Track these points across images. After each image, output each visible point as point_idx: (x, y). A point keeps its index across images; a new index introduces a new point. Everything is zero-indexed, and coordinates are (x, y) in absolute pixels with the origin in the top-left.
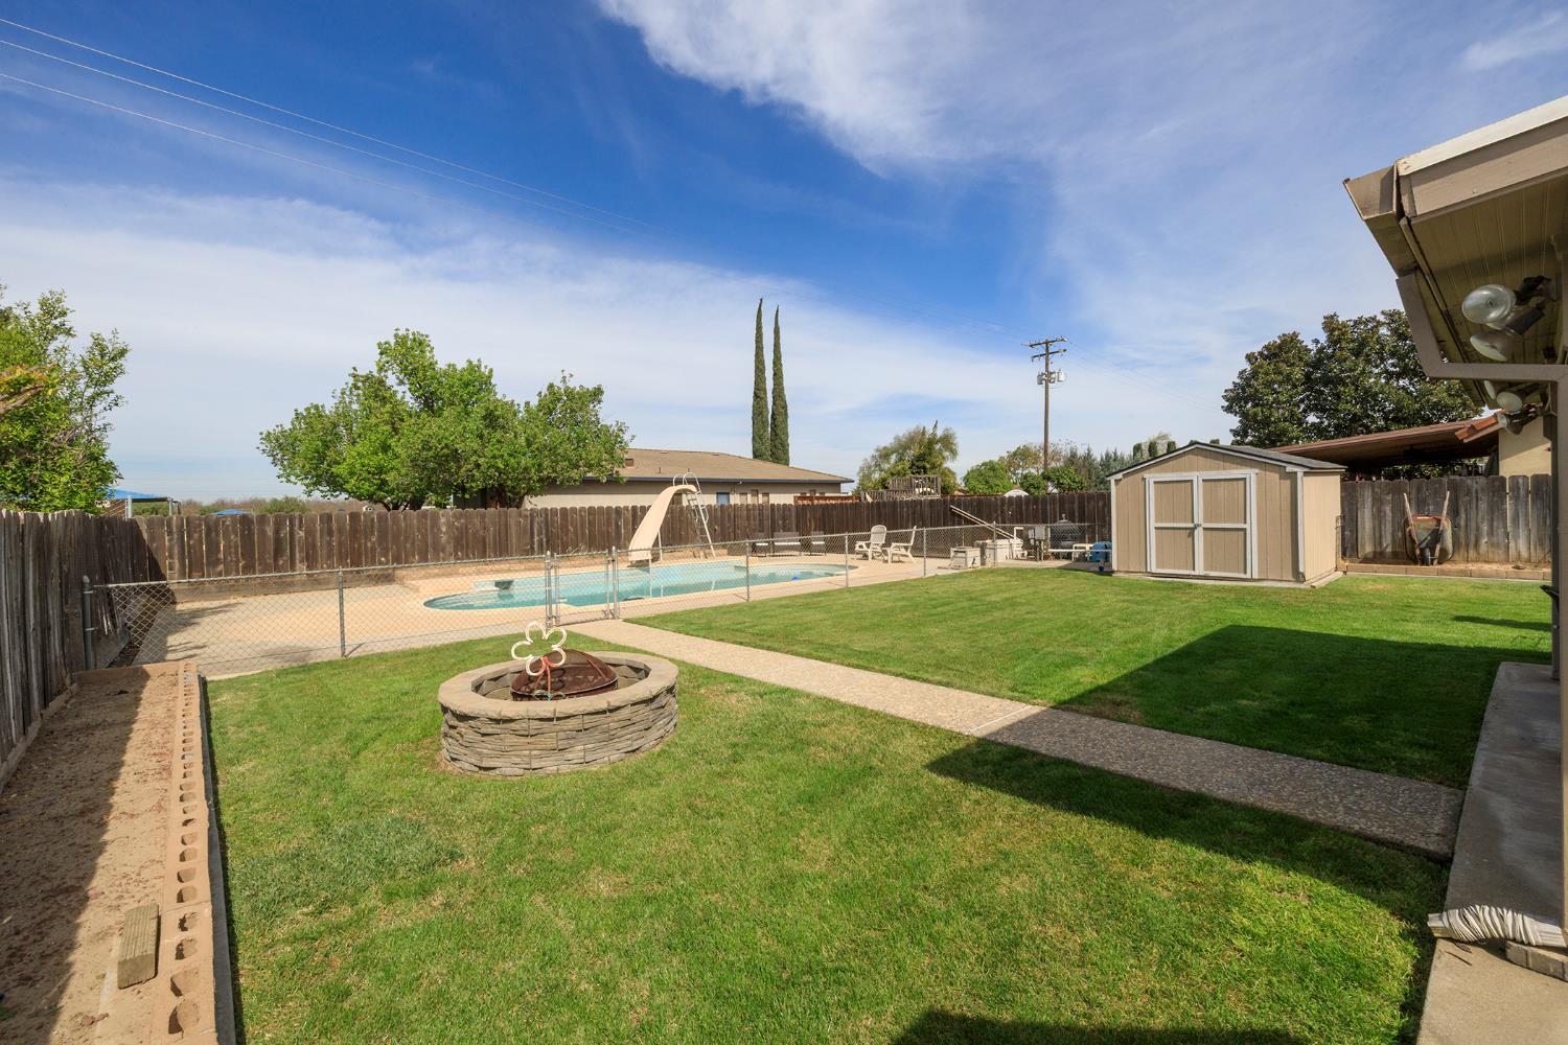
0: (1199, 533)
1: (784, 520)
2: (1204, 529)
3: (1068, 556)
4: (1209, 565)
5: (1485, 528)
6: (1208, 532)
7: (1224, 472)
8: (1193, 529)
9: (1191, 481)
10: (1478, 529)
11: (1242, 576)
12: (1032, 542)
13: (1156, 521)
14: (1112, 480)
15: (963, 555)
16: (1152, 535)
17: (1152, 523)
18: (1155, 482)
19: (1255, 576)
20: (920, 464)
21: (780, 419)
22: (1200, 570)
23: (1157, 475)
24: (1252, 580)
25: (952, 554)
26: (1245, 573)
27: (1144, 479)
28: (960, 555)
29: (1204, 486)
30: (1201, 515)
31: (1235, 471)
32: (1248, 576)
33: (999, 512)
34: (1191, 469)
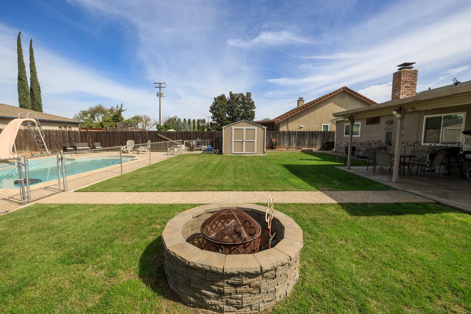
0: (244, 143)
1: (75, 138)
2: (246, 141)
3: (200, 150)
4: (246, 151)
5: (282, 141)
6: (246, 142)
7: (250, 127)
8: (243, 142)
9: (243, 129)
10: (281, 141)
11: (253, 153)
12: (192, 145)
13: (234, 140)
14: (223, 127)
15: (173, 150)
16: (233, 143)
17: (233, 140)
18: (234, 129)
19: (256, 153)
20: (117, 118)
21: (36, 92)
22: (244, 152)
23: (235, 127)
24: (255, 154)
25: (169, 150)
26: (254, 152)
27: (231, 128)
28: (171, 150)
29: (246, 131)
30: (245, 138)
31: (252, 127)
32: (254, 153)
33: (175, 136)
34: (243, 126)
